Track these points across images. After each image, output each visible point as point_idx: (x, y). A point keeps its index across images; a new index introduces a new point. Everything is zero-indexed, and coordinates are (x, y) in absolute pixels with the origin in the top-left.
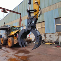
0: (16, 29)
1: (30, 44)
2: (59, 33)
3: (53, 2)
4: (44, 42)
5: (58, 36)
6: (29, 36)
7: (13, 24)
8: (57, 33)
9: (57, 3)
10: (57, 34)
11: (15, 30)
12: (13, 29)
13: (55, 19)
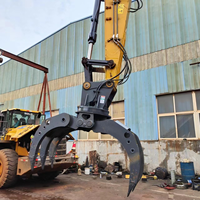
0: (26, 118)
1: (73, 177)
2: (170, 141)
3: (151, 48)
4: (120, 169)
5: (166, 150)
6: (74, 146)
7: (12, 102)
8: (164, 141)
9: (164, 52)
10: (164, 146)
11: (24, 124)
12: (16, 119)
13: (157, 96)
